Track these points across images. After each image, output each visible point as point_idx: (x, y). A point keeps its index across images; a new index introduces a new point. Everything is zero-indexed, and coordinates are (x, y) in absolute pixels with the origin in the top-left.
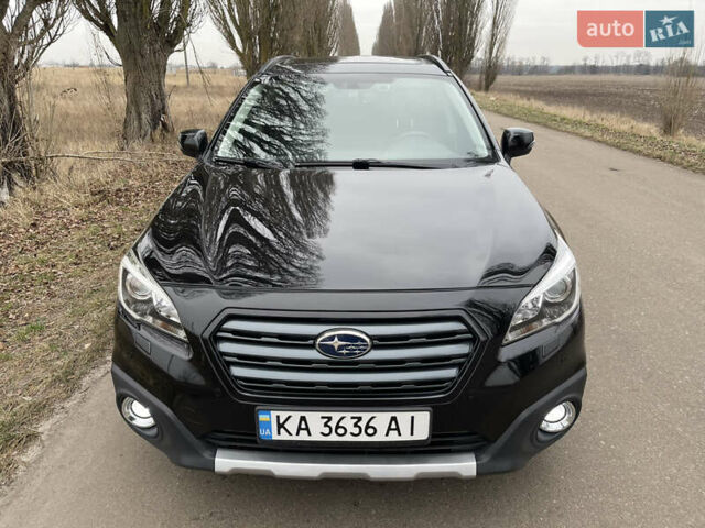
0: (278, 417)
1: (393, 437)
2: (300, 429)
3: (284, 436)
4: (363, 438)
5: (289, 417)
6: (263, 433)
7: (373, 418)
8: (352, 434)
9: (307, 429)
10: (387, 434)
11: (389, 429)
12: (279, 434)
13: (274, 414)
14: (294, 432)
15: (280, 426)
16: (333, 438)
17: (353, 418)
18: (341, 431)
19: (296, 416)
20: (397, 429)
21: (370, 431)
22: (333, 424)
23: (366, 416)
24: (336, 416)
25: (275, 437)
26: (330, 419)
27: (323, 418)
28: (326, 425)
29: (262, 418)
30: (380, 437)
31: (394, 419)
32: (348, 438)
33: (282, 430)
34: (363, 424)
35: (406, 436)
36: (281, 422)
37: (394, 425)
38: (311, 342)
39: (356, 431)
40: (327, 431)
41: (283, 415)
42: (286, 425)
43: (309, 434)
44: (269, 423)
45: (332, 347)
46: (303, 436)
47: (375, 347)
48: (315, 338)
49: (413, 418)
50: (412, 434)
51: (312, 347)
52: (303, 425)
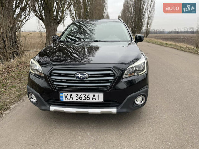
0: (65, 95)
1: (94, 100)
2: (70, 98)
3: (66, 100)
4: (86, 100)
5: (68, 94)
6: (61, 99)
7: (89, 95)
8: (84, 99)
9: (72, 98)
10: (92, 100)
11: (93, 98)
12: (65, 99)
13: (64, 94)
14: (69, 99)
15: (66, 97)
16: (79, 100)
17: (84, 95)
18: (81, 98)
19: (69, 94)
20: (95, 98)
21: (88, 99)
22: (79, 96)
23: (87, 94)
24: (79, 94)
25: (64, 100)
26: (78, 95)
27: (76, 95)
28: (77, 97)
29: (61, 95)
30: (91, 100)
31: (94, 95)
32: (83, 100)
33: (66, 98)
34: (86, 97)
35: (97, 100)
36: (66, 96)
37: (94, 97)
38: (73, 75)
39: (85, 98)
40: (77, 98)
41: (66, 94)
42: (67, 97)
43: (73, 99)
44: (63, 96)
45: (79, 76)
46: (71, 100)
47: (89, 77)
48: (74, 74)
49: (99, 95)
50: (99, 100)
51: (74, 77)
52: (71, 97)
